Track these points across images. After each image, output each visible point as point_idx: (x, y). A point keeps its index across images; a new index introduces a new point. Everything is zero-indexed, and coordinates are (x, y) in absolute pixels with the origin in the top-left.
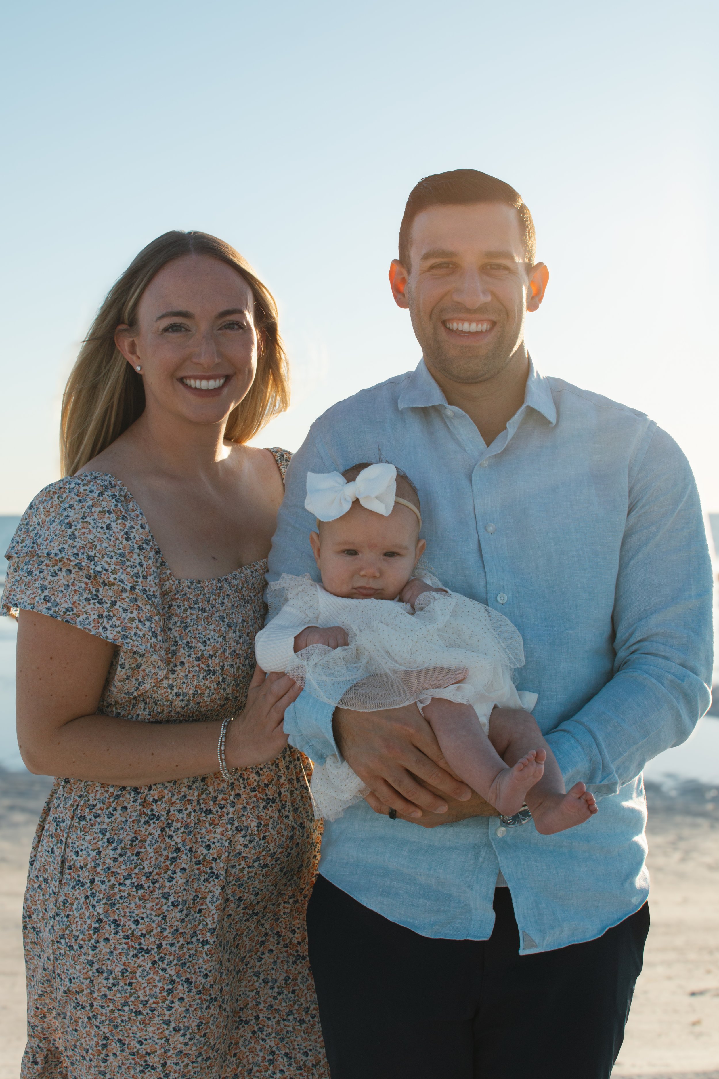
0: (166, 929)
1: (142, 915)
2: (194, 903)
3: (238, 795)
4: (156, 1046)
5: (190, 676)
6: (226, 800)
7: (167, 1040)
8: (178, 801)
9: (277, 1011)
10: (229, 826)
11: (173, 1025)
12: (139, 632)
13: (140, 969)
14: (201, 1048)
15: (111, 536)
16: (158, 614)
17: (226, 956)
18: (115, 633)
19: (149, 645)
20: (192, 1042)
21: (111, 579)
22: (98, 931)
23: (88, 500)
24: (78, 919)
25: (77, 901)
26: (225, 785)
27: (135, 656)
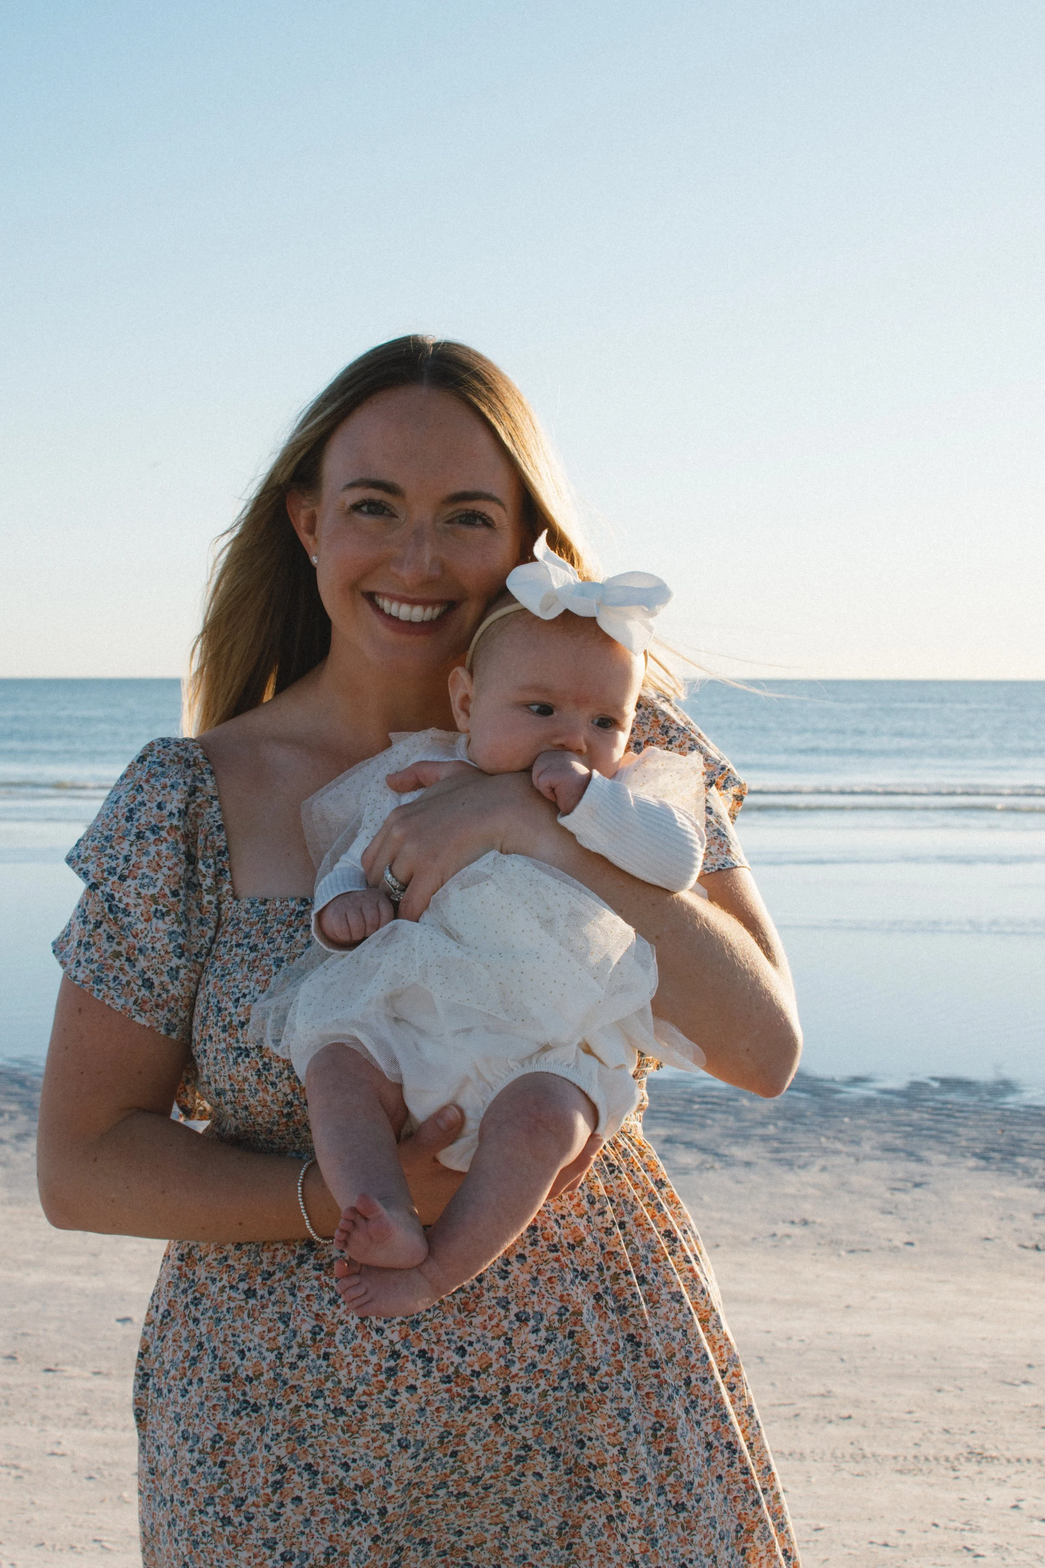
22: (281, 1486)
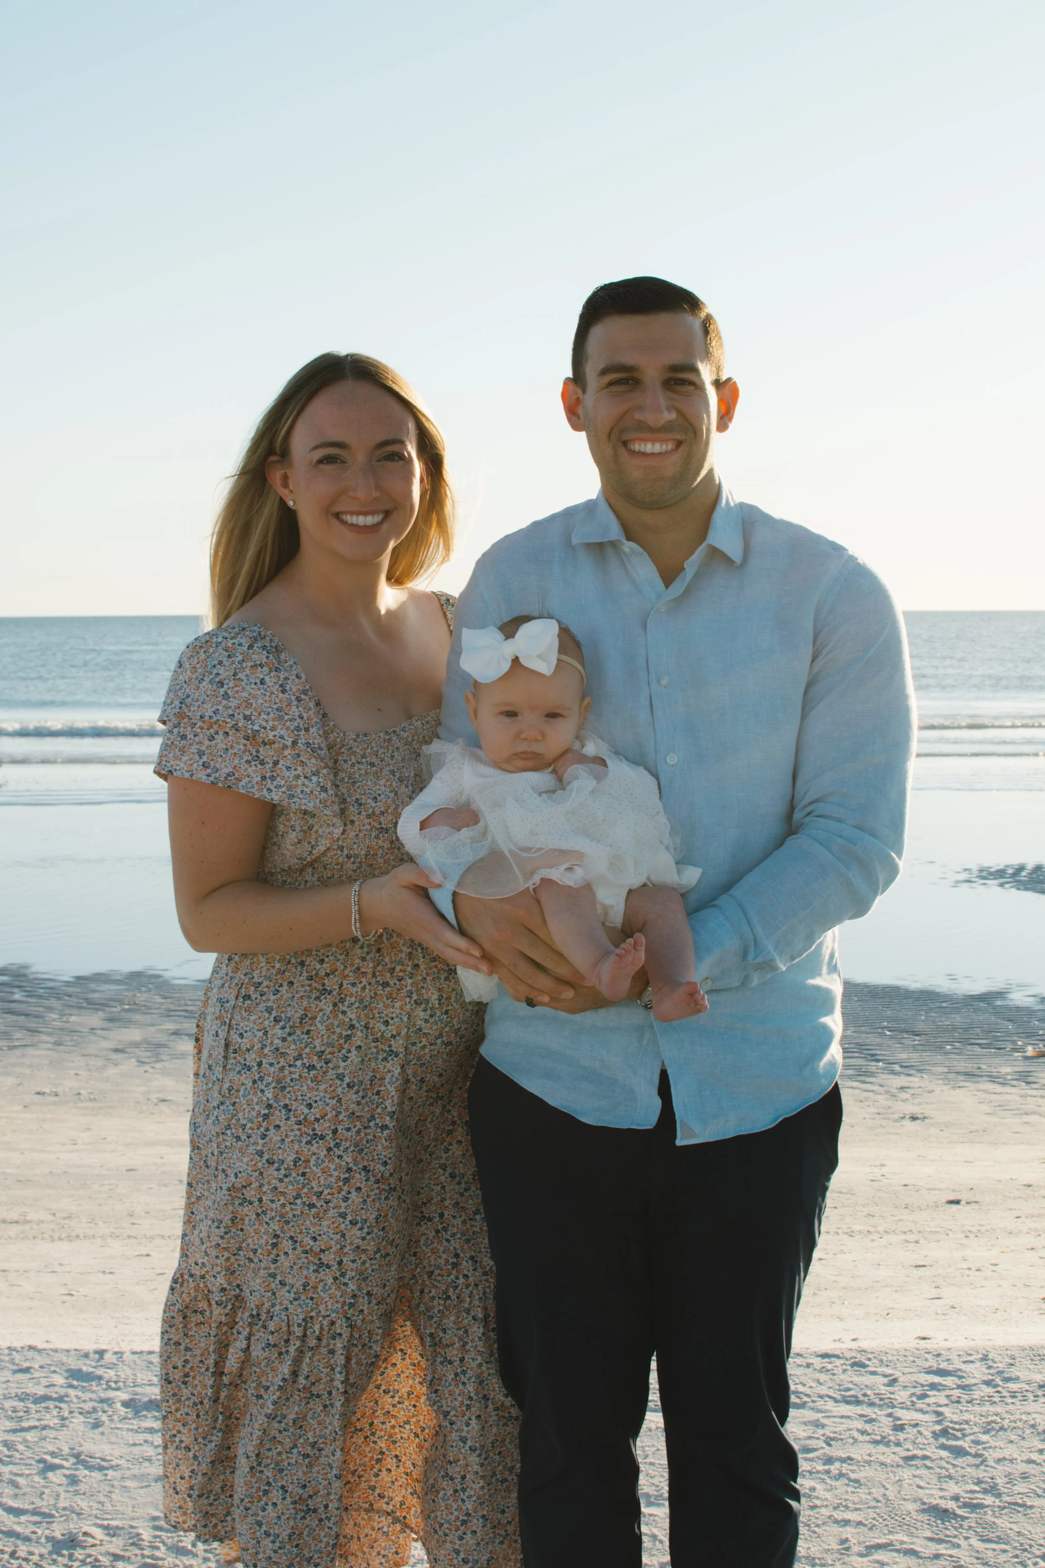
0: (341, 1112)
1: (314, 1099)
2: (371, 1085)
3: (417, 966)
4: (332, 1242)
5: (361, 835)
6: (405, 971)
7: (343, 1235)
8: (351, 974)
9: (464, 1209)
10: (408, 1000)
11: (349, 1218)
12: (305, 789)
13: (314, 1157)
14: (380, 1243)
15: (266, 691)
16: (326, 767)
17: (406, 1143)
18: (280, 794)
19: (318, 801)
20: (370, 1236)
21: (271, 737)
23: (238, 654)
24: (245, 1106)
25: (244, 1087)
26: (403, 956)
27: (306, 817)
